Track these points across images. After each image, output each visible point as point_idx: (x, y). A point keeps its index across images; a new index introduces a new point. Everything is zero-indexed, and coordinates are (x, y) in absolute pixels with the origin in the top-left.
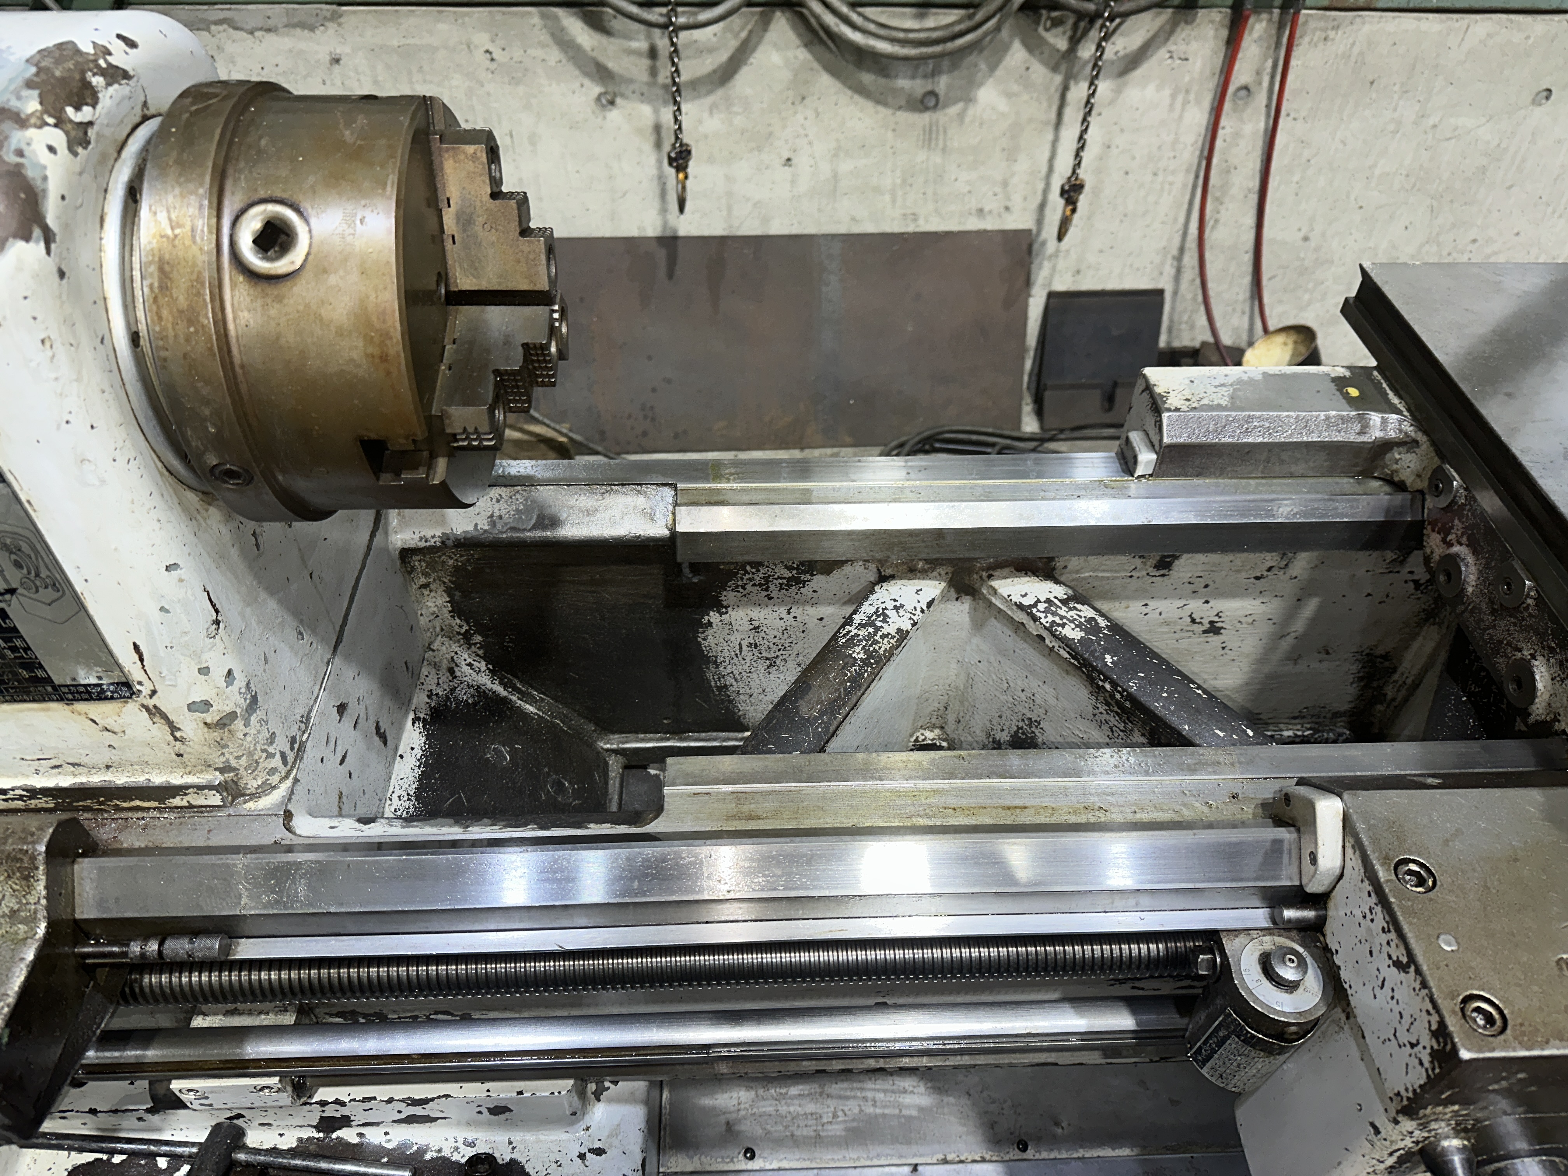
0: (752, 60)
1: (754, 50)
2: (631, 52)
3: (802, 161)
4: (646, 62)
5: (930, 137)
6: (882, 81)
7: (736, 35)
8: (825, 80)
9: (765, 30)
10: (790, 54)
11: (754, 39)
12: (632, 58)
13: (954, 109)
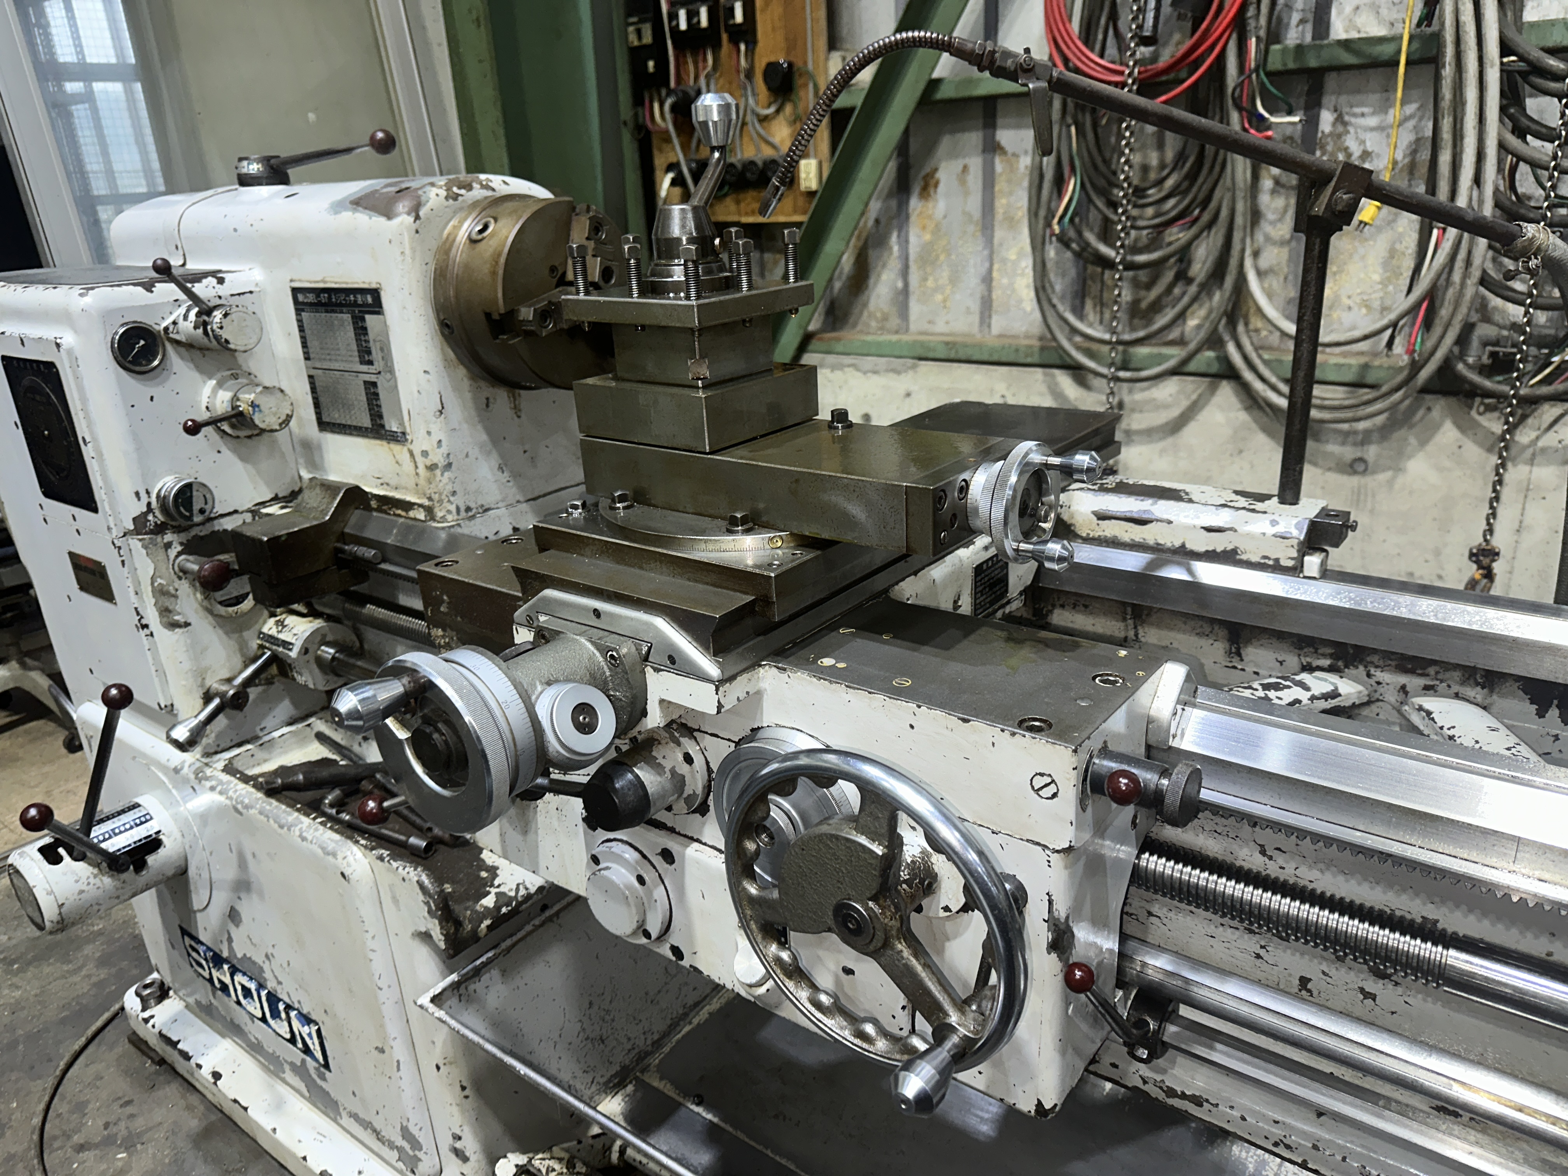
0: (1200, 416)
1: (1201, 409)
6: (1314, 444)
7: (1188, 397)
8: (1261, 438)
9: (1212, 396)
10: (1232, 415)
11: (1203, 401)
13: (1383, 477)
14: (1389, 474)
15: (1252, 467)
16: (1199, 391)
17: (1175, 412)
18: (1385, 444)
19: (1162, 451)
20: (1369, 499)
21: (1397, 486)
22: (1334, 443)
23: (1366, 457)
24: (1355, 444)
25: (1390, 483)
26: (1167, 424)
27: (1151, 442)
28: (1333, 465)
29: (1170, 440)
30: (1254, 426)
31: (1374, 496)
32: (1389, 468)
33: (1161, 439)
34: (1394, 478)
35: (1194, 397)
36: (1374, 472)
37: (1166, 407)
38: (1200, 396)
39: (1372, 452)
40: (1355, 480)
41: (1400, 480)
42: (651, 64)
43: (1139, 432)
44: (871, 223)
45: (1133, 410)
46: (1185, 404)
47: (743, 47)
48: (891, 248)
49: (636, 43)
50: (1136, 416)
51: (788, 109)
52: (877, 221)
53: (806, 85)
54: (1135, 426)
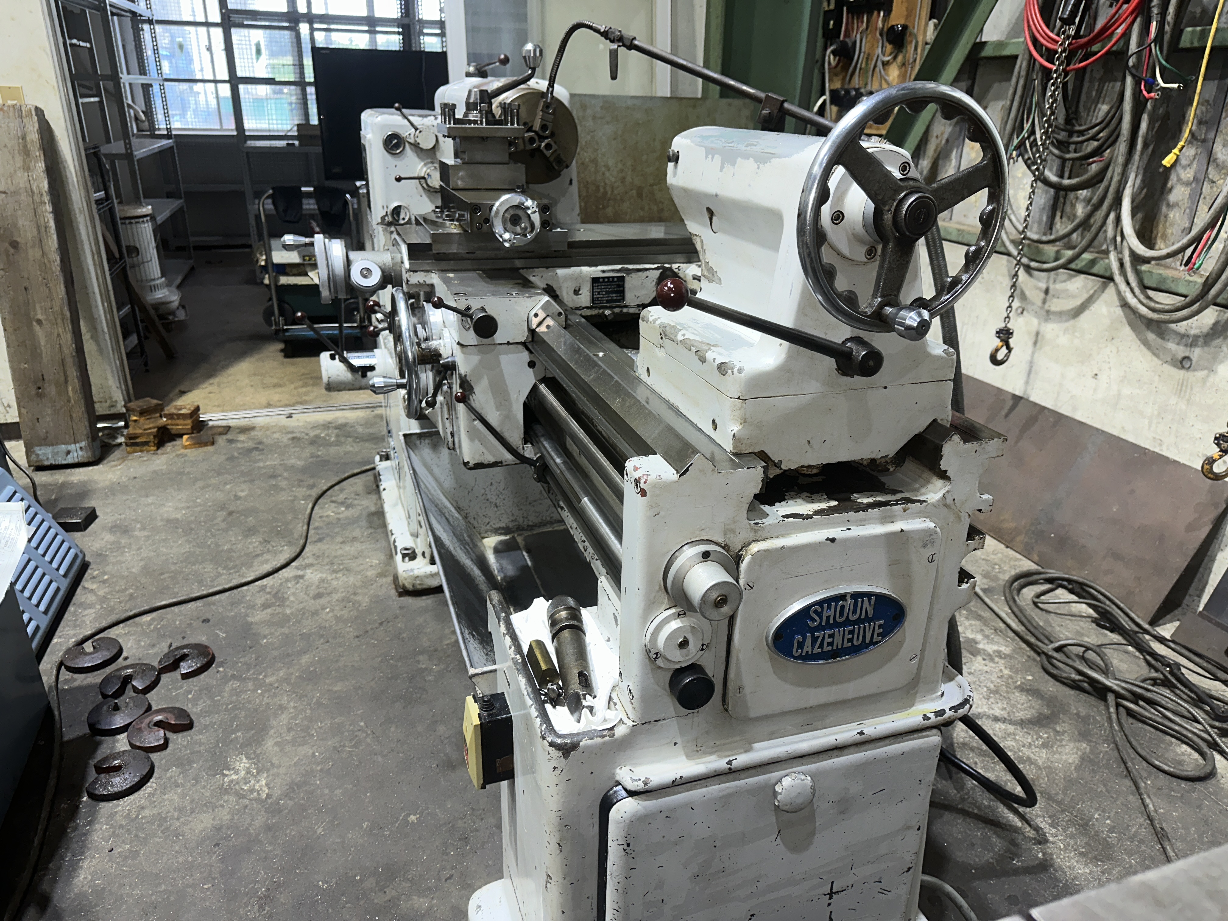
0: (1092, 308)
1: (1094, 302)
2: (1037, 288)
3: (1103, 377)
4: (1042, 295)
5: (1181, 389)
6: (1159, 341)
7: (1088, 292)
8: (1127, 330)
9: (1103, 292)
10: (1112, 310)
11: (1096, 296)
12: (1037, 291)
13: (1201, 374)
14: (1205, 372)
15: (1118, 352)
16: (1096, 288)
17: (1078, 302)
18: (1206, 349)
19: (1066, 331)
20: (1188, 391)
21: (1208, 384)
22: (1173, 342)
23: (1192, 357)
24: (1186, 345)
25: (1204, 380)
26: (1072, 309)
27: (1061, 322)
28: (1169, 359)
29: (1072, 322)
30: (1124, 320)
31: (1192, 388)
32: (1205, 369)
33: (1067, 320)
34: (1208, 376)
35: (1091, 292)
36: (1195, 370)
37: (1074, 297)
38: (1095, 291)
39: (1196, 353)
40: (1182, 372)
41: (1211, 379)
42: (832, 22)
43: (1054, 313)
44: (944, 141)
45: (1054, 296)
46: (1085, 296)
47: (882, 14)
48: (951, 161)
49: (826, 9)
50: (1055, 300)
51: (900, 58)
52: (947, 141)
53: (911, 42)
54: (1053, 308)
